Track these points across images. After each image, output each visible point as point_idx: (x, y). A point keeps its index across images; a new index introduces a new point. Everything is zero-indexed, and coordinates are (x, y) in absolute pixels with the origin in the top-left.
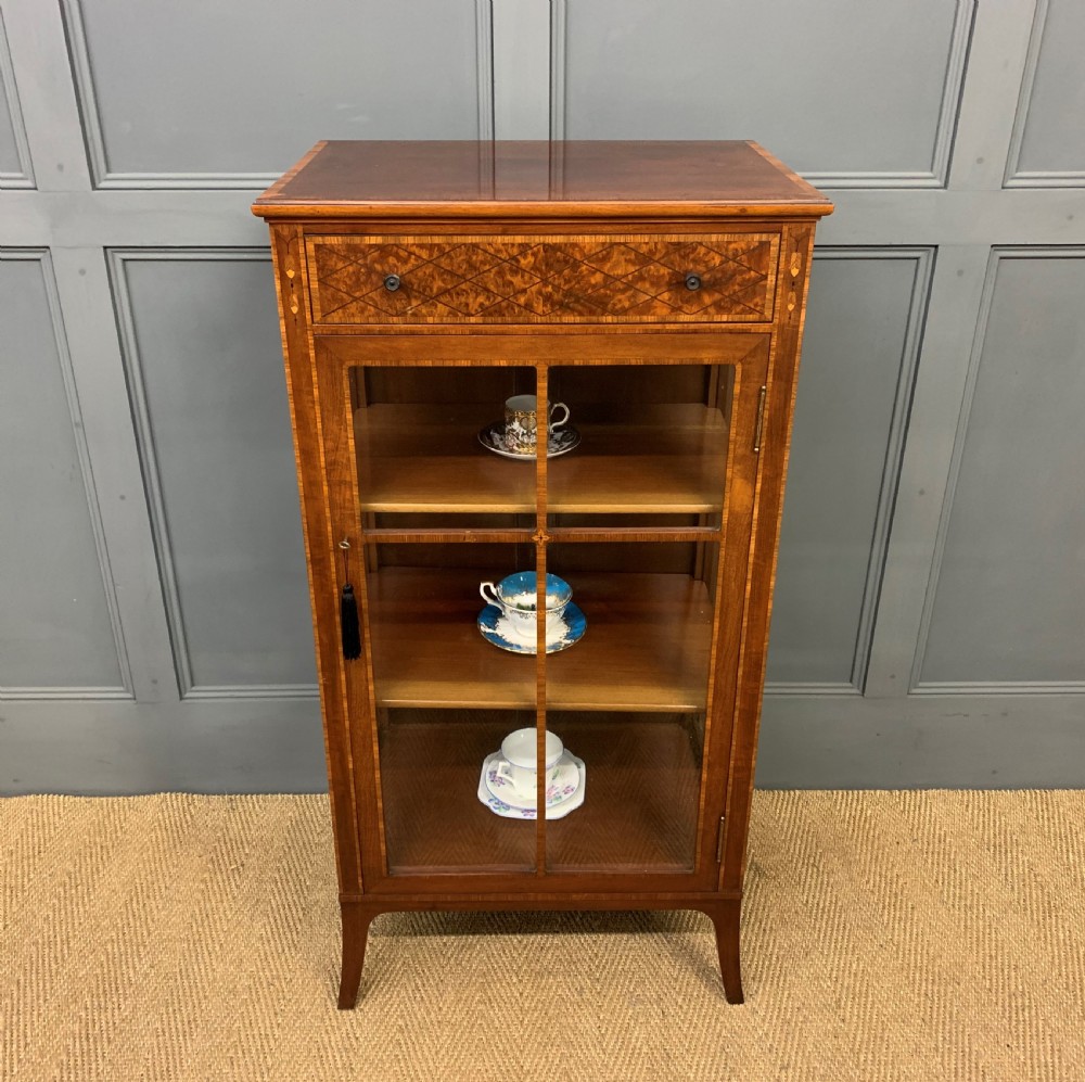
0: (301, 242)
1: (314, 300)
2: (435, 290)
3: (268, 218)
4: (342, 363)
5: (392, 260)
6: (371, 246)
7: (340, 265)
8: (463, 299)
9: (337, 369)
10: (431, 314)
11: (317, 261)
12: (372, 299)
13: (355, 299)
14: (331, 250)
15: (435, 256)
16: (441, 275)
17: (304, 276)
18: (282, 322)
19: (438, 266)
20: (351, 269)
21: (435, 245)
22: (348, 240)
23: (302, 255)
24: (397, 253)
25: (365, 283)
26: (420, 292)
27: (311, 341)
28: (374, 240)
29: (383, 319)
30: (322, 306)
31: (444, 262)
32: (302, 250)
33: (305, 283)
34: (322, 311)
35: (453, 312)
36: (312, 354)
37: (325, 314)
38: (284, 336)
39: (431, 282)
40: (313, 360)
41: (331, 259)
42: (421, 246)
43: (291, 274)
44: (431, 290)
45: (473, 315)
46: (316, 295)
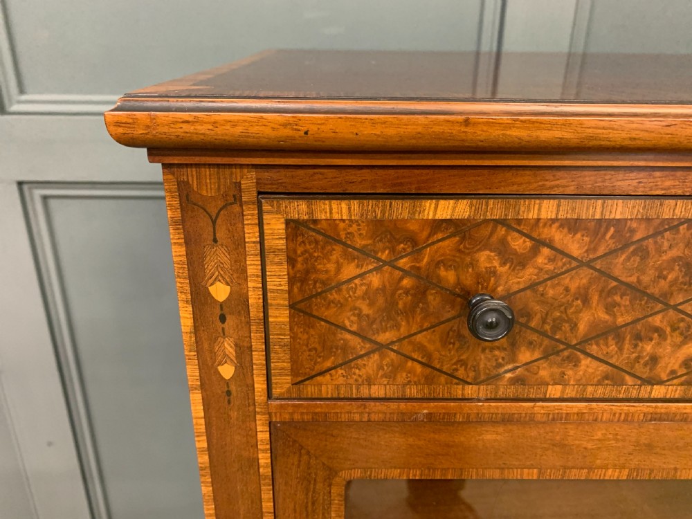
0: (250, 214)
1: (275, 348)
2: (582, 327)
3: (156, 150)
4: (332, 473)
5: (486, 259)
6: (437, 225)
7: (349, 270)
8: (648, 348)
9: (319, 486)
10: (561, 380)
11: (291, 261)
12: (421, 348)
13: (380, 348)
14: (330, 235)
15: (602, 250)
16: (606, 293)
17: (254, 299)
18: (196, 398)
19: (606, 274)
20: (375, 280)
21: (611, 222)
22: (376, 209)
23: (252, 248)
24: (503, 242)
25: (409, 312)
26: (543, 334)
27: (263, 435)
28: (445, 210)
29: (442, 391)
30: (294, 361)
31: (621, 267)
32: (251, 235)
33: (255, 312)
34: (294, 372)
35: (614, 376)
36: (264, 459)
37: (302, 377)
38: (200, 425)
39: (578, 311)
40: (265, 471)
41: (326, 257)
42: (573, 226)
43: (220, 292)
44: (574, 327)
45: (661, 383)
46: (281, 337)
